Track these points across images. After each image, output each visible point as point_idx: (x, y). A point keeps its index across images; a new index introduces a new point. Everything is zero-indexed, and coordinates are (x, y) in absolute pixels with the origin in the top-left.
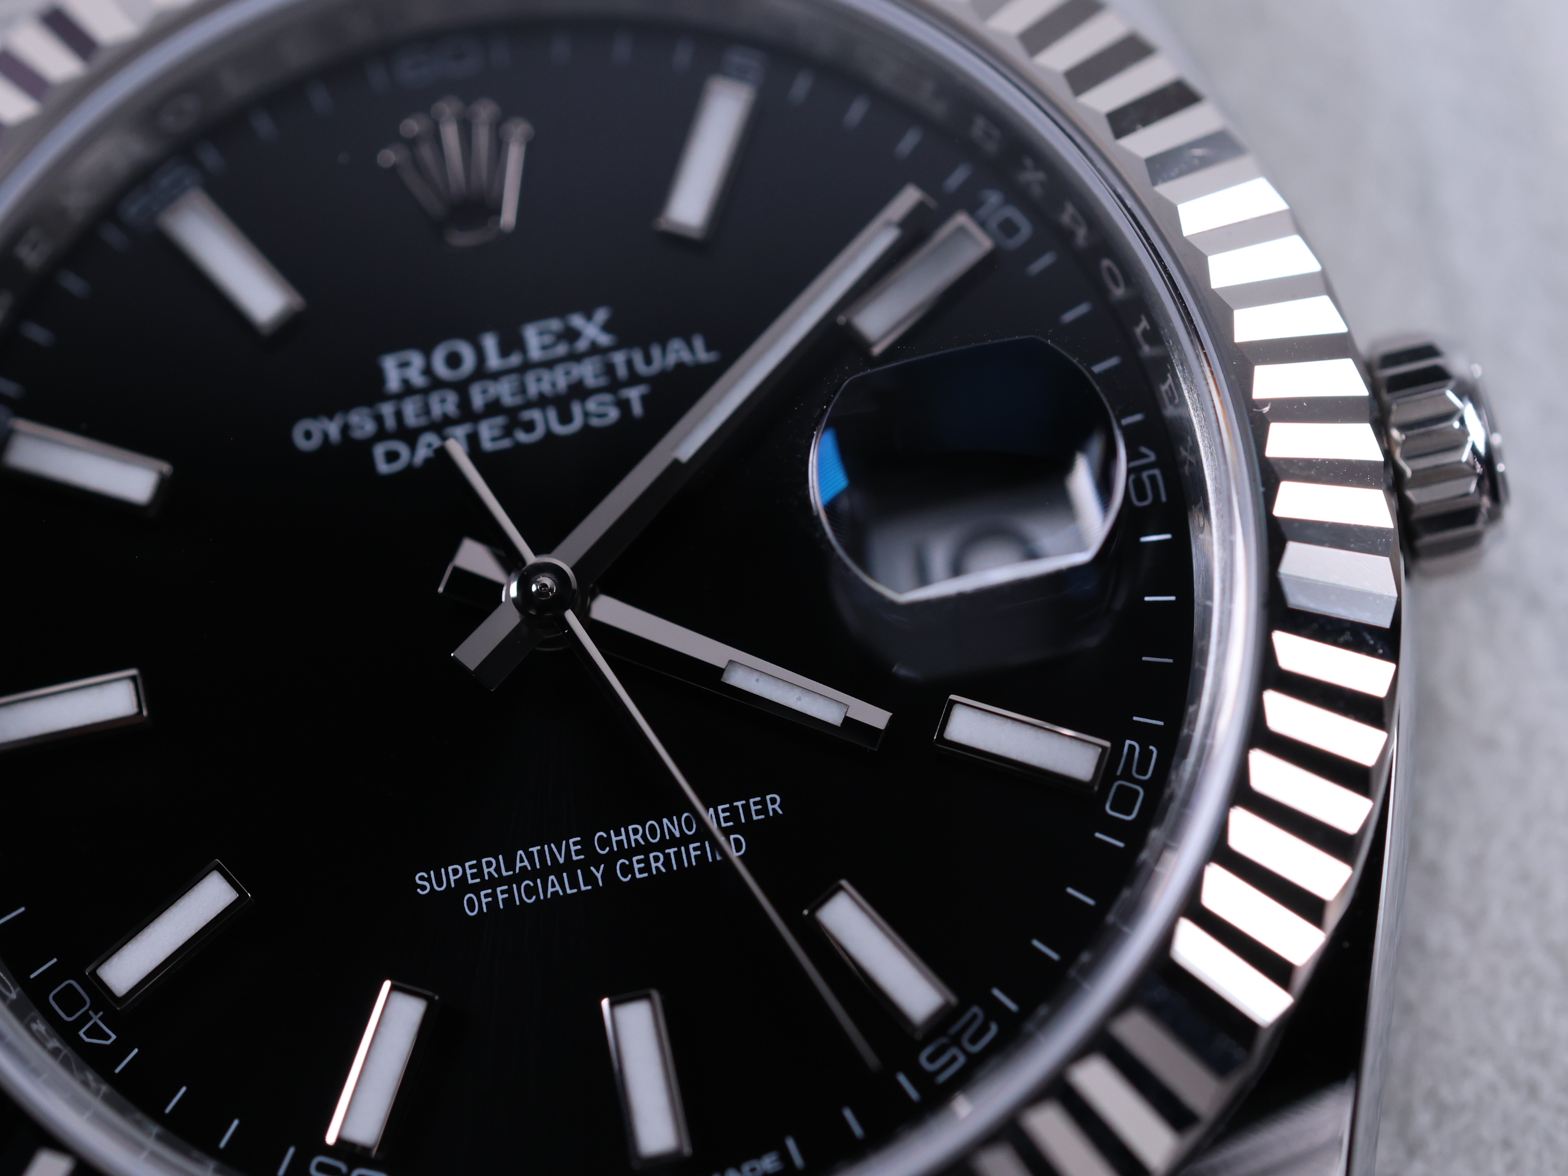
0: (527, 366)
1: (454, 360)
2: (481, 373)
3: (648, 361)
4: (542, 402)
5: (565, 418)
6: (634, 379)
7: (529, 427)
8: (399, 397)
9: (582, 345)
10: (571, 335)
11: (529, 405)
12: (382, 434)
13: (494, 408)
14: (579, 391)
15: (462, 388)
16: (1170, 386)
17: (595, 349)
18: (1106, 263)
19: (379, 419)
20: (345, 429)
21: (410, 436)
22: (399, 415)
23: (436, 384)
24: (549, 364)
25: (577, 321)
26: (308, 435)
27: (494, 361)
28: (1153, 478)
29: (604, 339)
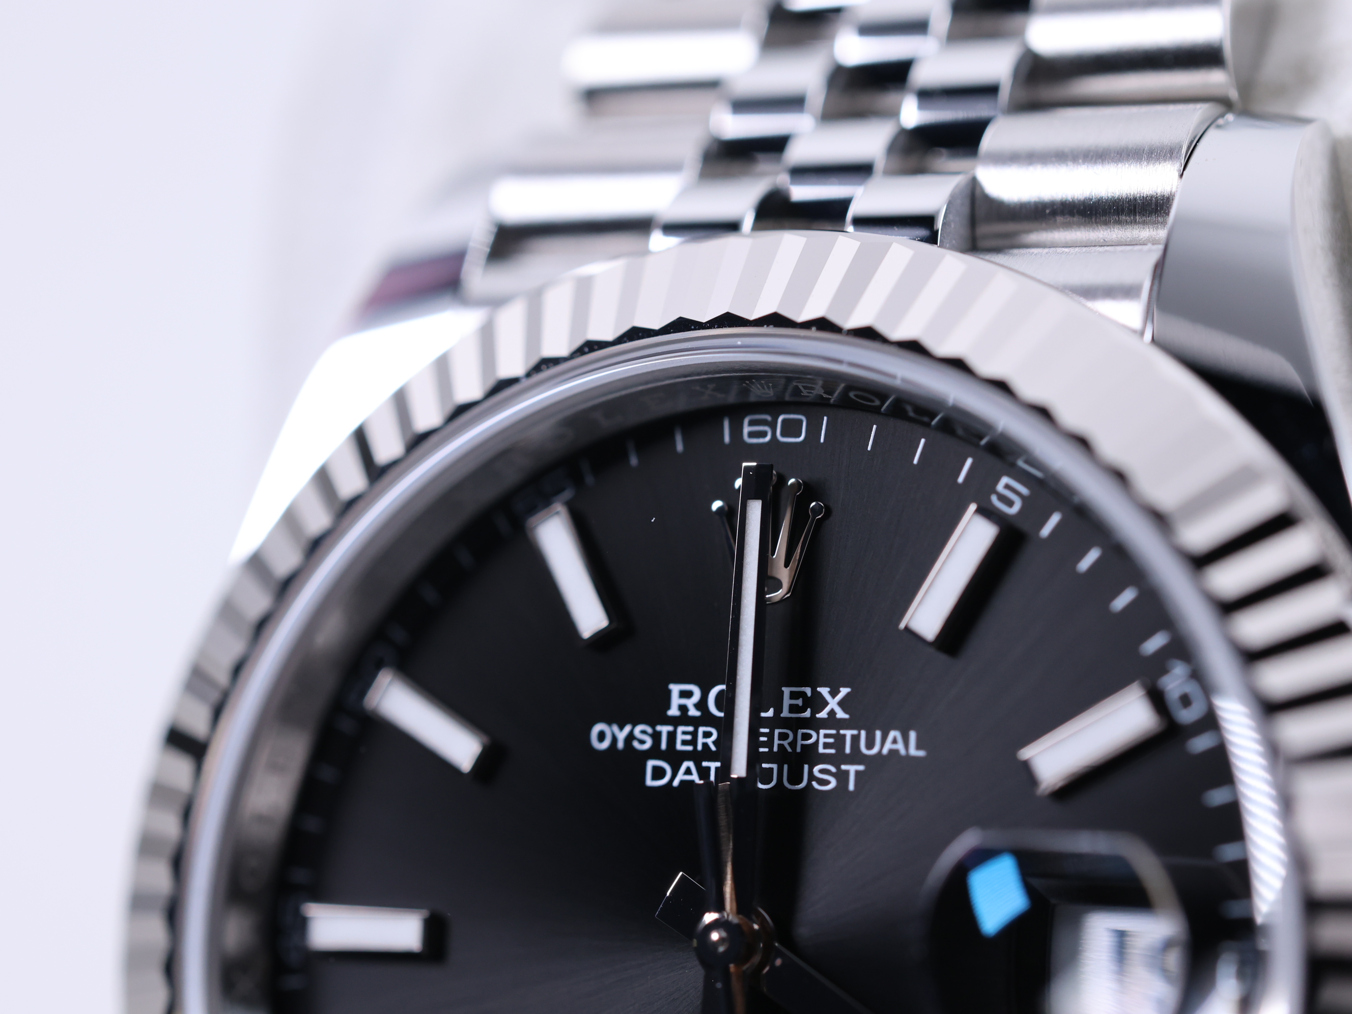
0: (777, 722)
3: (870, 744)
4: (781, 756)
5: (795, 777)
6: (856, 757)
7: (768, 777)
8: (675, 722)
9: (824, 714)
10: (818, 703)
11: (771, 757)
12: (655, 753)
14: (811, 754)
17: (832, 721)
19: (656, 736)
20: (630, 737)
21: (675, 758)
22: (672, 736)
23: (706, 718)
24: (794, 725)
25: (824, 691)
26: (601, 736)
29: (841, 714)
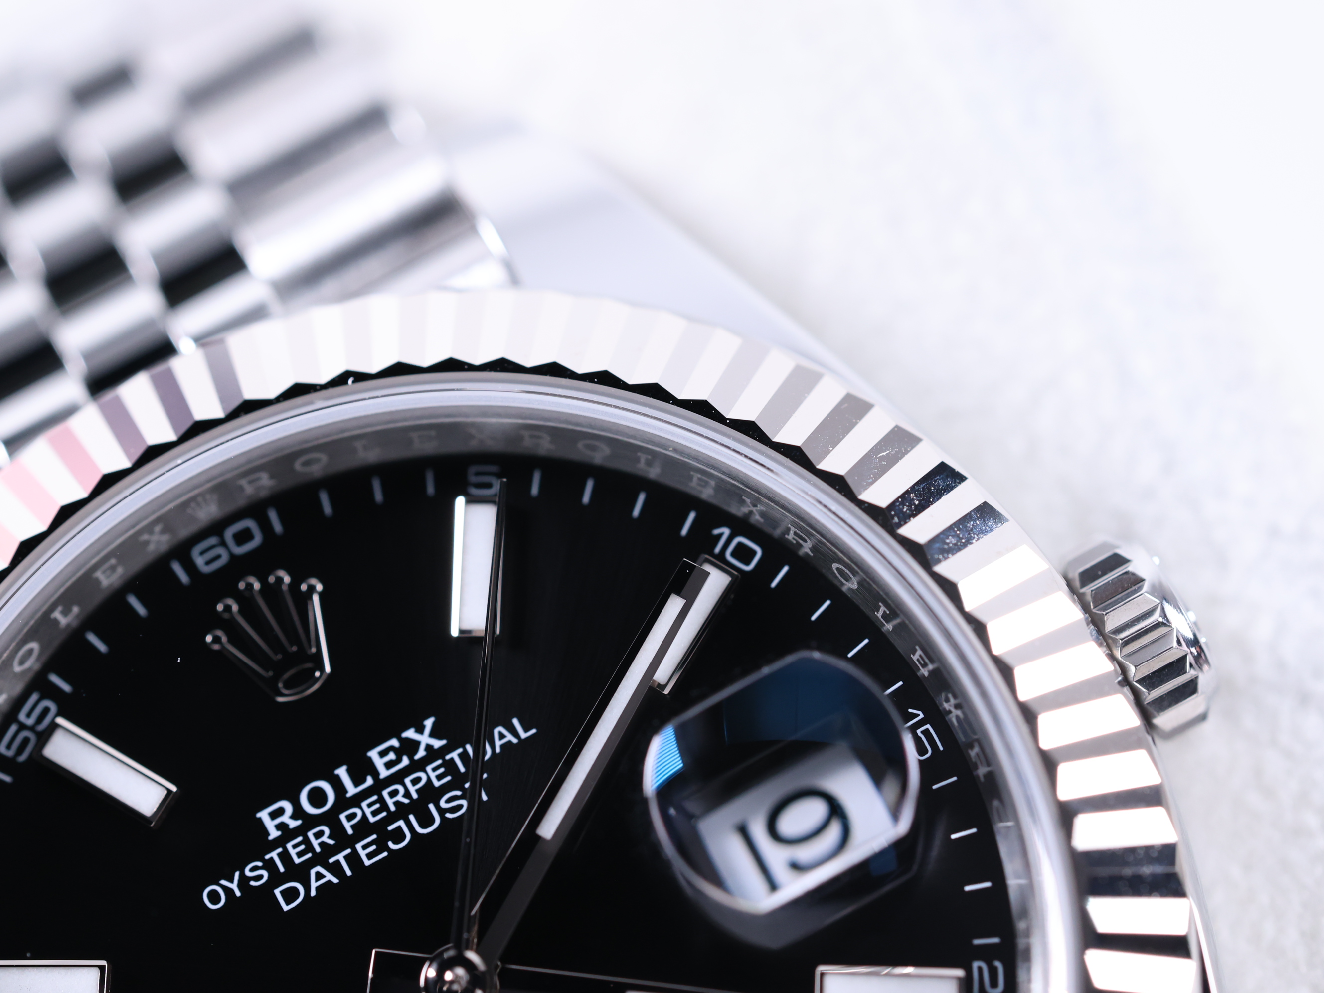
0: (380, 785)
1: (317, 797)
2: (343, 802)
4: (402, 811)
5: (426, 821)
7: (398, 836)
8: (280, 842)
9: (421, 753)
10: (410, 747)
11: (392, 818)
12: (276, 879)
13: (363, 829)
14: (430, 793)
15: (330, 819)
16: (920, 656)
17: (432, 754)
18: (835, 566)
19: (270, 866)
20: (244, 881)
21: (299, 872)
22: (285, 856)
23: (310, 822)
24: (398, 778)
25: (410, 734)
26: (214, 897)
27: (352, 790)
28: (926, 733)
29: (437, 744)
